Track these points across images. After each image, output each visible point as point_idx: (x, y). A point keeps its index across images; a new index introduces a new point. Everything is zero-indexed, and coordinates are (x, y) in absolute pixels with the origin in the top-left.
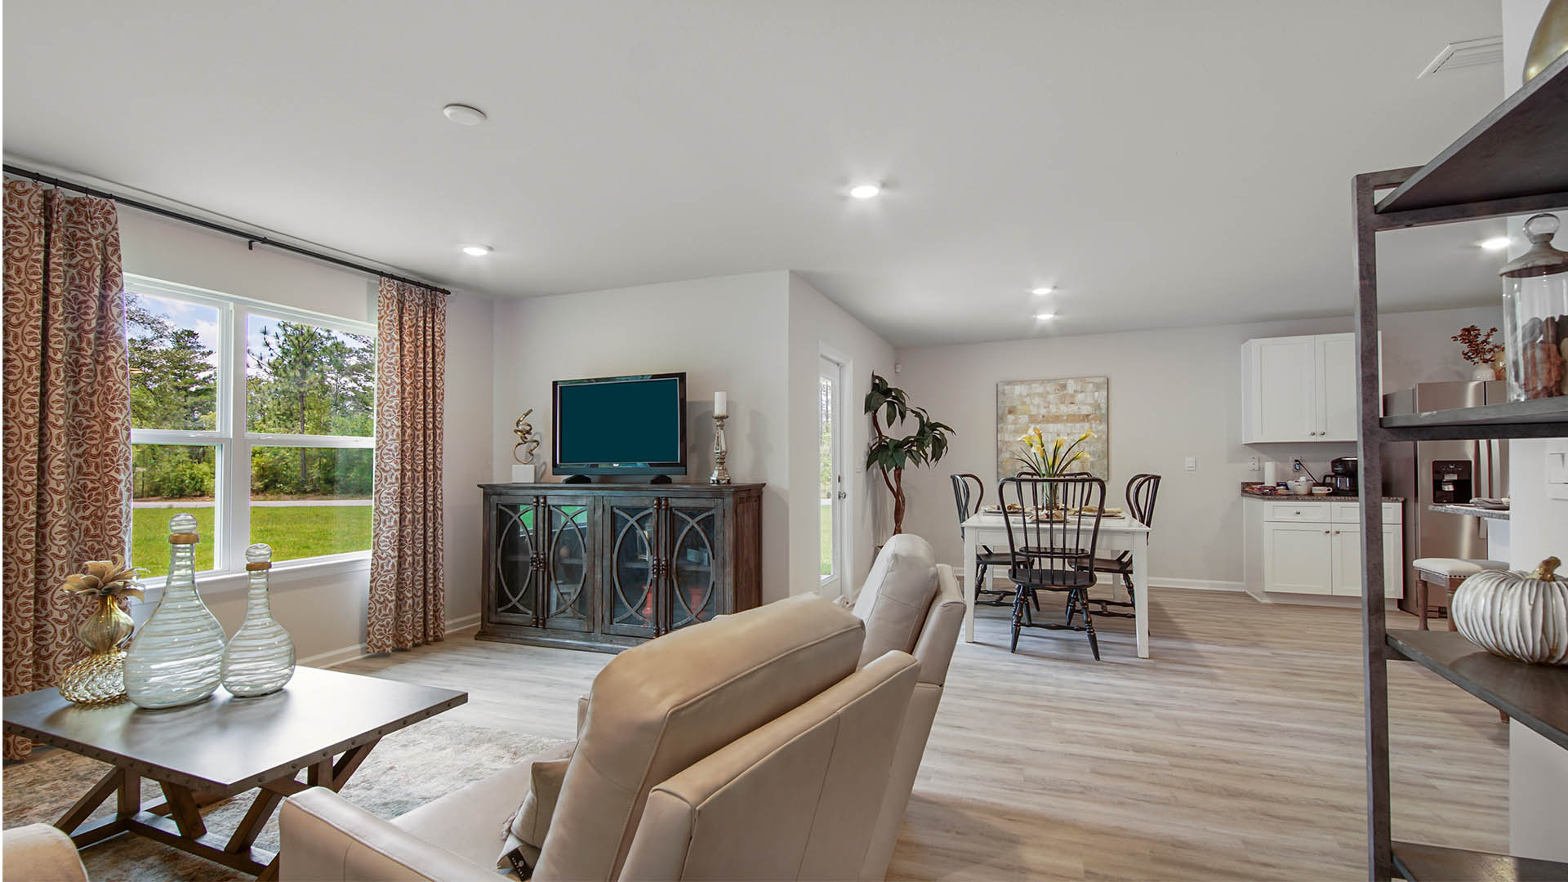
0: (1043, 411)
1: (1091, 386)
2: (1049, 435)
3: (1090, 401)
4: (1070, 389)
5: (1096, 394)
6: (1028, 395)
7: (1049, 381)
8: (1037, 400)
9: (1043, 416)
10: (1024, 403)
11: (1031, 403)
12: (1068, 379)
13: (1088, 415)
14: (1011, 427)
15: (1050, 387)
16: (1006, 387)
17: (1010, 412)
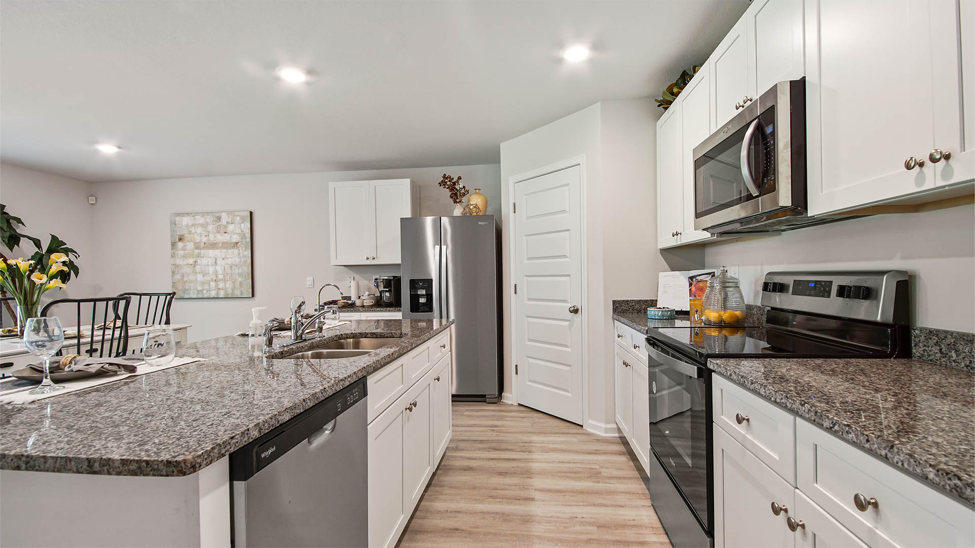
0: (204, 239)
1: (238, 218)
2: (209, 259)
3: (238, 231)
4: (224, 222)
5: (242, 225)
6: (193, 225)
7: (208, 213)
8: (199, 230)
9: (205, 243)
10: (190, 232)
11: (195, 232)
12: (222, 212)
13: (237, 243)
14: (181, 253)
15: (209, 219)
16: (177, 219)
17: (180, 239)
